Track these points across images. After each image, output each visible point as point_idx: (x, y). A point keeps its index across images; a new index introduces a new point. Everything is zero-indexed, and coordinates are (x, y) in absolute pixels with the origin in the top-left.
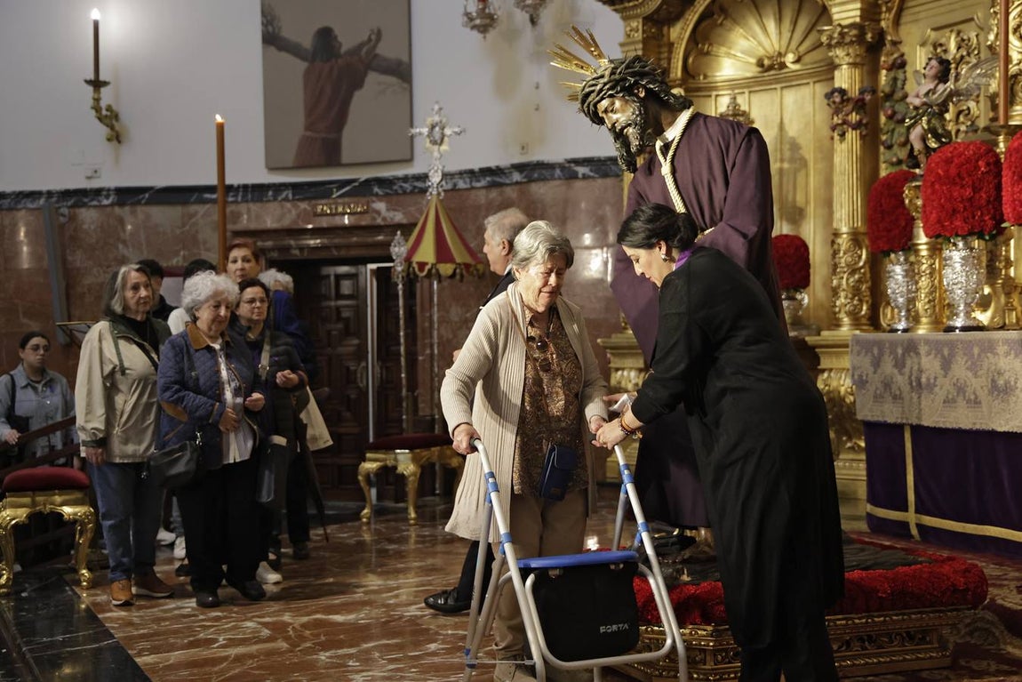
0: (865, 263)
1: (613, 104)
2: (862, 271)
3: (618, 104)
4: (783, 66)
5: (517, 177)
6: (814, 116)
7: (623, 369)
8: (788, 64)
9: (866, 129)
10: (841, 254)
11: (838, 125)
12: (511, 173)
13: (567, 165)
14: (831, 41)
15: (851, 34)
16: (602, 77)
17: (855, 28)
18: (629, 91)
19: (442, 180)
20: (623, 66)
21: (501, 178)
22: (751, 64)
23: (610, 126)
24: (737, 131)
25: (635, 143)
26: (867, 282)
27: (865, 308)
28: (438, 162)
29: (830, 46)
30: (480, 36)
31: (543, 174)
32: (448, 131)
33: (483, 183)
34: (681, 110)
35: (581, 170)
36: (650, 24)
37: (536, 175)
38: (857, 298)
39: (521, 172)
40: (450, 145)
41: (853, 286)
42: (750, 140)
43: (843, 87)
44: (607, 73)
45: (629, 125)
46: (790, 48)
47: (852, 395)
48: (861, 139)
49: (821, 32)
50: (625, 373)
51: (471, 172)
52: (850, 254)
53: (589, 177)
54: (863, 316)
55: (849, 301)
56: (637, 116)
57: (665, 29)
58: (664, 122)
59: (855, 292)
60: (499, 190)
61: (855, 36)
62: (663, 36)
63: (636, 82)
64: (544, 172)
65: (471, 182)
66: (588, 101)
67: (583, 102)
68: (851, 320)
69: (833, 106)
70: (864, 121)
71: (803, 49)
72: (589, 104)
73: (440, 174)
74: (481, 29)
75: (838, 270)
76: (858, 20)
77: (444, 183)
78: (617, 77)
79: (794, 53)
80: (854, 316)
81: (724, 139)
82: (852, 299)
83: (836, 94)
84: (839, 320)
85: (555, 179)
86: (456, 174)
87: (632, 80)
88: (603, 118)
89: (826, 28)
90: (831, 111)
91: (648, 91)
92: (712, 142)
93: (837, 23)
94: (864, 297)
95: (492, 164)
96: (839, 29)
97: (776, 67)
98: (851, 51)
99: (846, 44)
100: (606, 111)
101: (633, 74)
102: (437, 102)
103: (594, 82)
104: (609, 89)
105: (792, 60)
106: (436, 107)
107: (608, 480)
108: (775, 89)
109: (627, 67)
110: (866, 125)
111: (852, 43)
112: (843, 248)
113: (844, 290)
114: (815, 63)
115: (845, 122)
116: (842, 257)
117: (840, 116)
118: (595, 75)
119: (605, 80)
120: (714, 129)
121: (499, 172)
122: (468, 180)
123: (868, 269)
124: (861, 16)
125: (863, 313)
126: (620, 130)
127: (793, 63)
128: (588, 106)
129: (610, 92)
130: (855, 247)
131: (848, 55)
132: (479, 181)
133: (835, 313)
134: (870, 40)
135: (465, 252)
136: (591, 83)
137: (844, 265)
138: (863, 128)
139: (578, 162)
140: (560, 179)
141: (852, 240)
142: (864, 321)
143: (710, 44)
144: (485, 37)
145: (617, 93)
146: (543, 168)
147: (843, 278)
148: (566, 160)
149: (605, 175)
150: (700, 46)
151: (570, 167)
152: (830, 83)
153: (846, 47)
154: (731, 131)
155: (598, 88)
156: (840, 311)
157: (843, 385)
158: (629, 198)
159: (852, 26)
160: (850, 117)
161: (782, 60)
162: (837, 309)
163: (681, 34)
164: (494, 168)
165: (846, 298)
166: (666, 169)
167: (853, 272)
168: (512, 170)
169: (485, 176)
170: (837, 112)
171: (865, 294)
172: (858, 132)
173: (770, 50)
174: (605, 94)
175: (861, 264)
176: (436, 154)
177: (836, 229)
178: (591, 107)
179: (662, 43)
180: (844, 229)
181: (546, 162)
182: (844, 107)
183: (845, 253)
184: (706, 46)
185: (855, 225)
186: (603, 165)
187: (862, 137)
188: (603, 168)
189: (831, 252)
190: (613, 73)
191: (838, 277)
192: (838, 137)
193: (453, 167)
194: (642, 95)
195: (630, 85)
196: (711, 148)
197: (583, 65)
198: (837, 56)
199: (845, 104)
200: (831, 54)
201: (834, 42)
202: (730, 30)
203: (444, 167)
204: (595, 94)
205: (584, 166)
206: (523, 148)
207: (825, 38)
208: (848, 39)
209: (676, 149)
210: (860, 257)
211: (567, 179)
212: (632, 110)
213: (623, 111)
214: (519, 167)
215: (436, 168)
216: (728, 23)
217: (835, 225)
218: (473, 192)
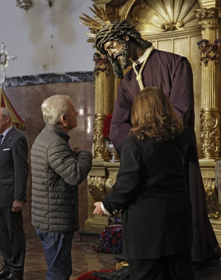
0: (217, 126)
1: (113, 44)
2: (216, 130)
3: (115, 44)
4: (174, 29)
5: (41, 81)
6: (190, 53)
7: (94, 177)
8: (177, 28)
9: (218, 60)
10: (205, 122)
11: (204, 57)
12: (38, 79)
13: (66, 75)
14: (201, 16)
15: (211, 13)
16: (108, 30)
17: (213, 11)
18: (121, 37)
19: (5, 81)
20: (118, 25)
21: (33, 81)
22: (158, 27)
23: (110, 55)
24: (176, 59)
25: (123, 64)
26: (218, 135)
27: (217, 148)
28: (3, 73)
29: (200, 19)
30: (26, 11)
31: (54, 80)
32: (8, 58)
33: (24, 83)
34: (147, 48)
35: (73, 78)
36: (109, 7)
37: (51, 80)
38: (213, 143)
39: (43, 78)
40: (9, 64)
41: (211, 137)
42: (183, 64)
43: (207, 39)
44: (110, 28)
45: (121, 55)
46: (178, 20)
47: (211, 191)
48: (215, 65)
49: (196, 12)
50: (95, 179)
51: (18, 78)
52: (210, 121)
53: (77, 81)
54: (216, 152)
55: (209, 144)
56: (125, 50)
57: (117, 10)
58: (138, 54)
59: (212, 140)
60: (32, 87)
61: (213, 14)
62: (115, 13)
63: (125, 33)
64: (55, 78)
65: (18, 83)
66: (99, 43)
67: (97, 43)
68: (210, 154)
69: (202, 49)
70: (217, 56)
71: (185, 20)
72: (100, 44)
73: (4, 79)
74: (25, 8)
75: (204, 129)
76: (214, 6)
77: (6, 83)
78: (115, 30)
79: (181, 23)
80: (211, 152)
81: (169, 62)
82: (211, 144)
83: (203, 43)
84: (203, 154)
85: (61, 82)
86: (11, 79)
87: (123, 32)
88: (107, 51)
89: (198, 10)
90: (200, 51)
91: (131, 38)
92: (163, 64)
93: (204, 7)
94: (217, 142)
95: (29, 74)
96: (205, 11)
97: (171, 29)
98: (211, 21)
99: (209, 18)
100: (109, 48)
101: (123, 29)
102: (3, 43)
103: (103, 33)
104: (111, 37)
105: (179, 26)
106: (2, 46)
107: (86, 232)
108: (171, 40)
109: (120, 26)
110: (218, 58)
111: (211, 17)
112: (206, 118)
113: (206, 139)
114: (191, 27)
115: (207, 56)
116: (206, 123)
117: (205, 53)
118: (104, 29)
119: (109, 32)
120: (164, 58)
121: (32, 78)
122: (16, 82)
123: (218, 129)
124: (216, 5)
125: (216, 150)
126: (116, 57)
127: (179, 27)
128: (100, 45)
129: (111, 38)
130: (212, 118)
131: (209, 23)
132: (22, 82)
133: (202, 151)
134: (220, 16)
135: (16, 117)
136: (101, 33)
137: (207, 127)
138: (216, 59)
139: (71, 74)
140: (63, 82)
141: (210, 114)
142: (216, 155)
143: (139, 18)
144: (27, 12)
145: (115, 38)
146: (55, 77)
147: (206, 133)
148: (66, 73)
149: (85, 81)
150: (133, 18)
151: (68, 76)
152: (200, 37)
153: (208, 20)
154: (173, 59)
155: (105, 36)
156: (204, 150)
157: (206, 186)
158: (118, 92)
159: (212, 9)
160: (210, 54)
161: (175, 26)
162: (203, 149)
163: (124, 12)
164: (30, 76)
165: (208, 143)
166: (139, 77)
167: (211, 131)
168: (39, 77)
169: (25, 80)
170: (203, 51)
171: (217, 141)
172: (214, 61)
173: (169, 21)
174: (109, 39)
175: (215, 126)
176: (2, 69)
177: (203, 109)
178: (101, 45)
179: (115, 16)
180: (207, 109)
181: (56, 74)
182: (207, 49)
183: (207, 121)
184: (137, 18)
185: (213, 107)
186: (84, 76)
187: (216, 64)
188: (85, 77)
189: (200, 120)
190: (113, 28)
191: (204, 132)
192: (204, 64)
193: (10, 76)
194: (128, 40)
195: (122, 35)
196: (163, 67)
197: (97, 24)
198: (204, 24)
199: (208, 48)
200: (200, 23)
201: (202, 17)
202: (148, 11)
203: (6, 75)
204: (104, 39)
205: (75, 76)
206: (44, 67)
207: (198, 15)
208: (209, 16)
209: (144, 67)
210: (215, 123)
211: (66, 82)
212: (122, 47)
213: (118, 48)
214: (42, 76)
215: (2, 76)
216: (147, 7)
217: (202, 107)
218: (19, 88)
